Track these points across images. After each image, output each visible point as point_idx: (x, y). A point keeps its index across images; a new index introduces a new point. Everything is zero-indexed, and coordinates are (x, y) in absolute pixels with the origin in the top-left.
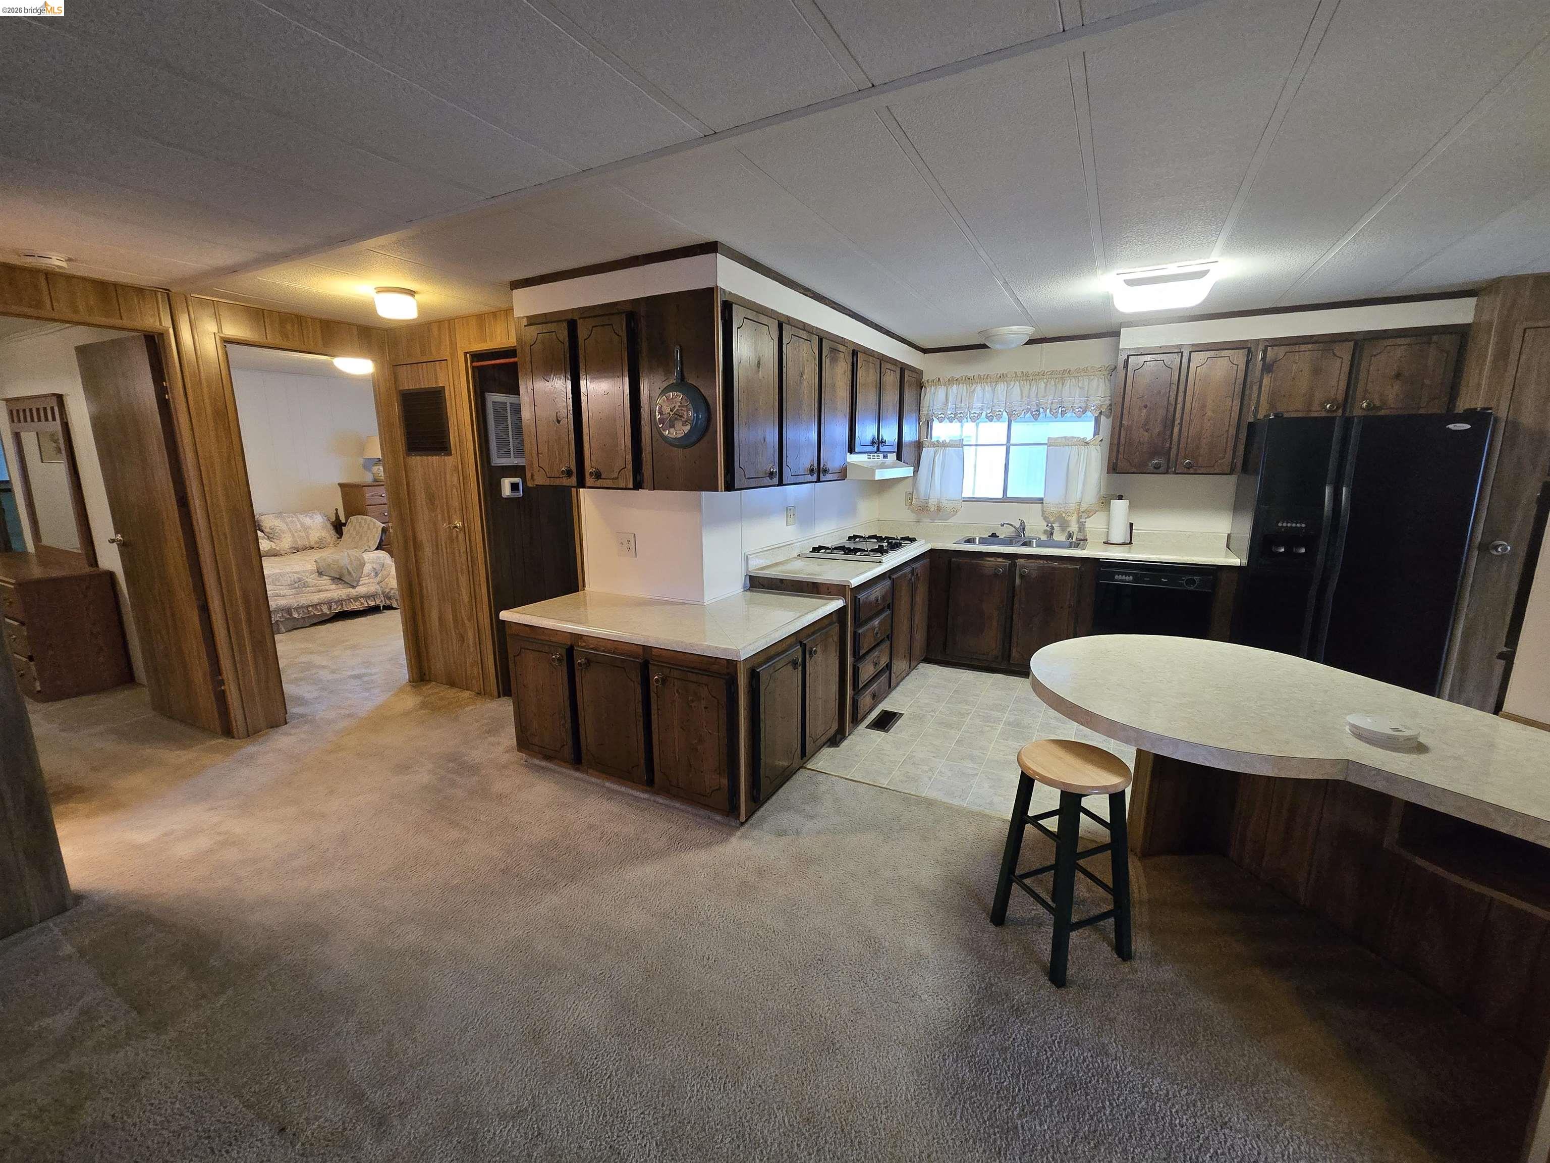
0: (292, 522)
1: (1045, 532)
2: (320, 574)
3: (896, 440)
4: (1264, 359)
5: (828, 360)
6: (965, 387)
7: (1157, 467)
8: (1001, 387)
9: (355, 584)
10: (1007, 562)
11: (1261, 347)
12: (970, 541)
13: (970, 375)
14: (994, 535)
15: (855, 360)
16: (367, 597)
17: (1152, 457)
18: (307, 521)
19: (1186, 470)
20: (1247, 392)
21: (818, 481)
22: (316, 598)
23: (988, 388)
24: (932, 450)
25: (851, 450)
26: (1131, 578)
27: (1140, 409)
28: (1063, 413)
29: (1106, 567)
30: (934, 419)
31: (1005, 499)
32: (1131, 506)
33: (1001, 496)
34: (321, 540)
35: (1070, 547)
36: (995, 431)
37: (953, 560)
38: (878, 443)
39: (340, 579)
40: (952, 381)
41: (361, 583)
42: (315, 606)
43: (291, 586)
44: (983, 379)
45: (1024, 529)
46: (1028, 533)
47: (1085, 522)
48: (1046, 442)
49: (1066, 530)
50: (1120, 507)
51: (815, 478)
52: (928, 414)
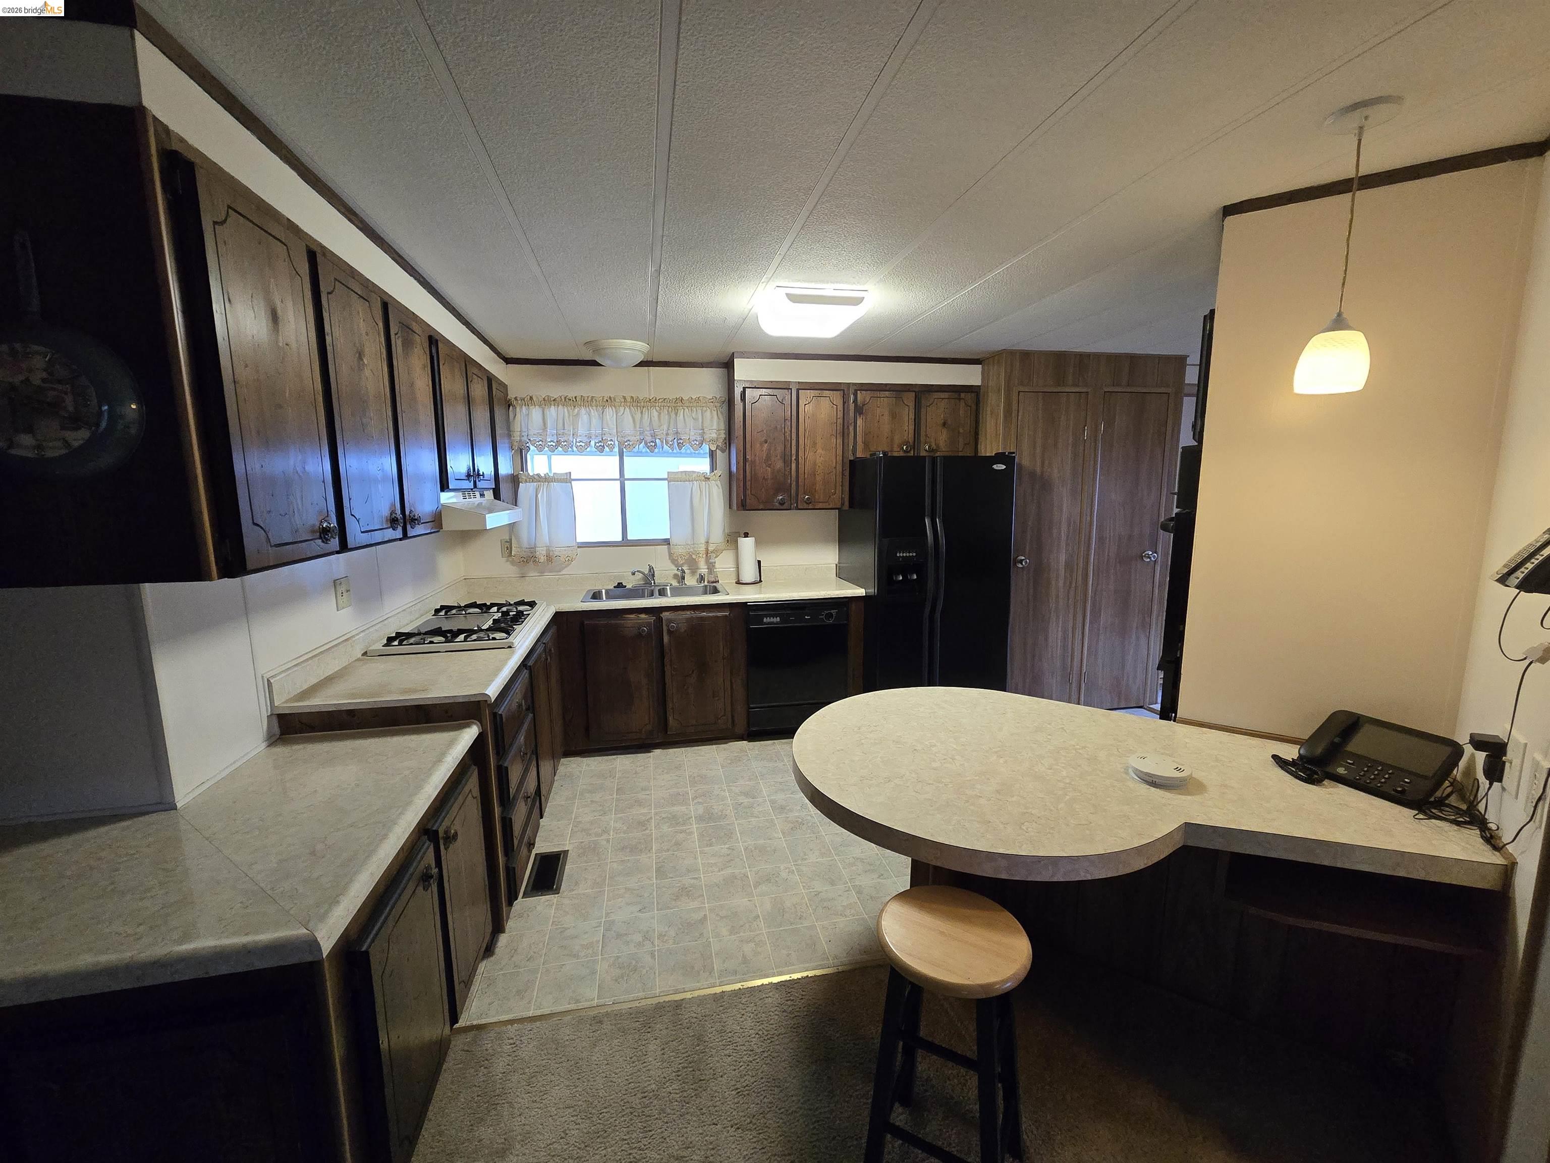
1: (676, 576)
3: (493, 473)
4: (855, 401)
5: (399, 342)
6: (566, 410)
7: (782, 503)
8: (610, 412)
10: (652, 619)
11: (852, 390)
12: (596, 596)
13: (571, 395)
14: (620, 585)
15: (434, 351)
17: (776, 494)
19: (806, 506)
20: (846, 431)
21: (405, 536)
23: (594, 413)
24: (532, 486)
25: (444, 486)
26: (778, 619)
27: (761, 444)
28: (680, 446)
29: (755, 610)
30: (532, 448)
31: (625, 542)
32: (758, 543)
33: (620, 539)
35: (705, 593)
36: (608, 464)
37: (586, 622)
38: (473, 475)
40: (548, 401)
44: (588, 402)
45: (653, 575)
46: (659, 579)
47: (715, 563)
48: (666, 477)
49: (696, 572)
50: (747, 544)
51: (399, 533)
52: (520, 441)
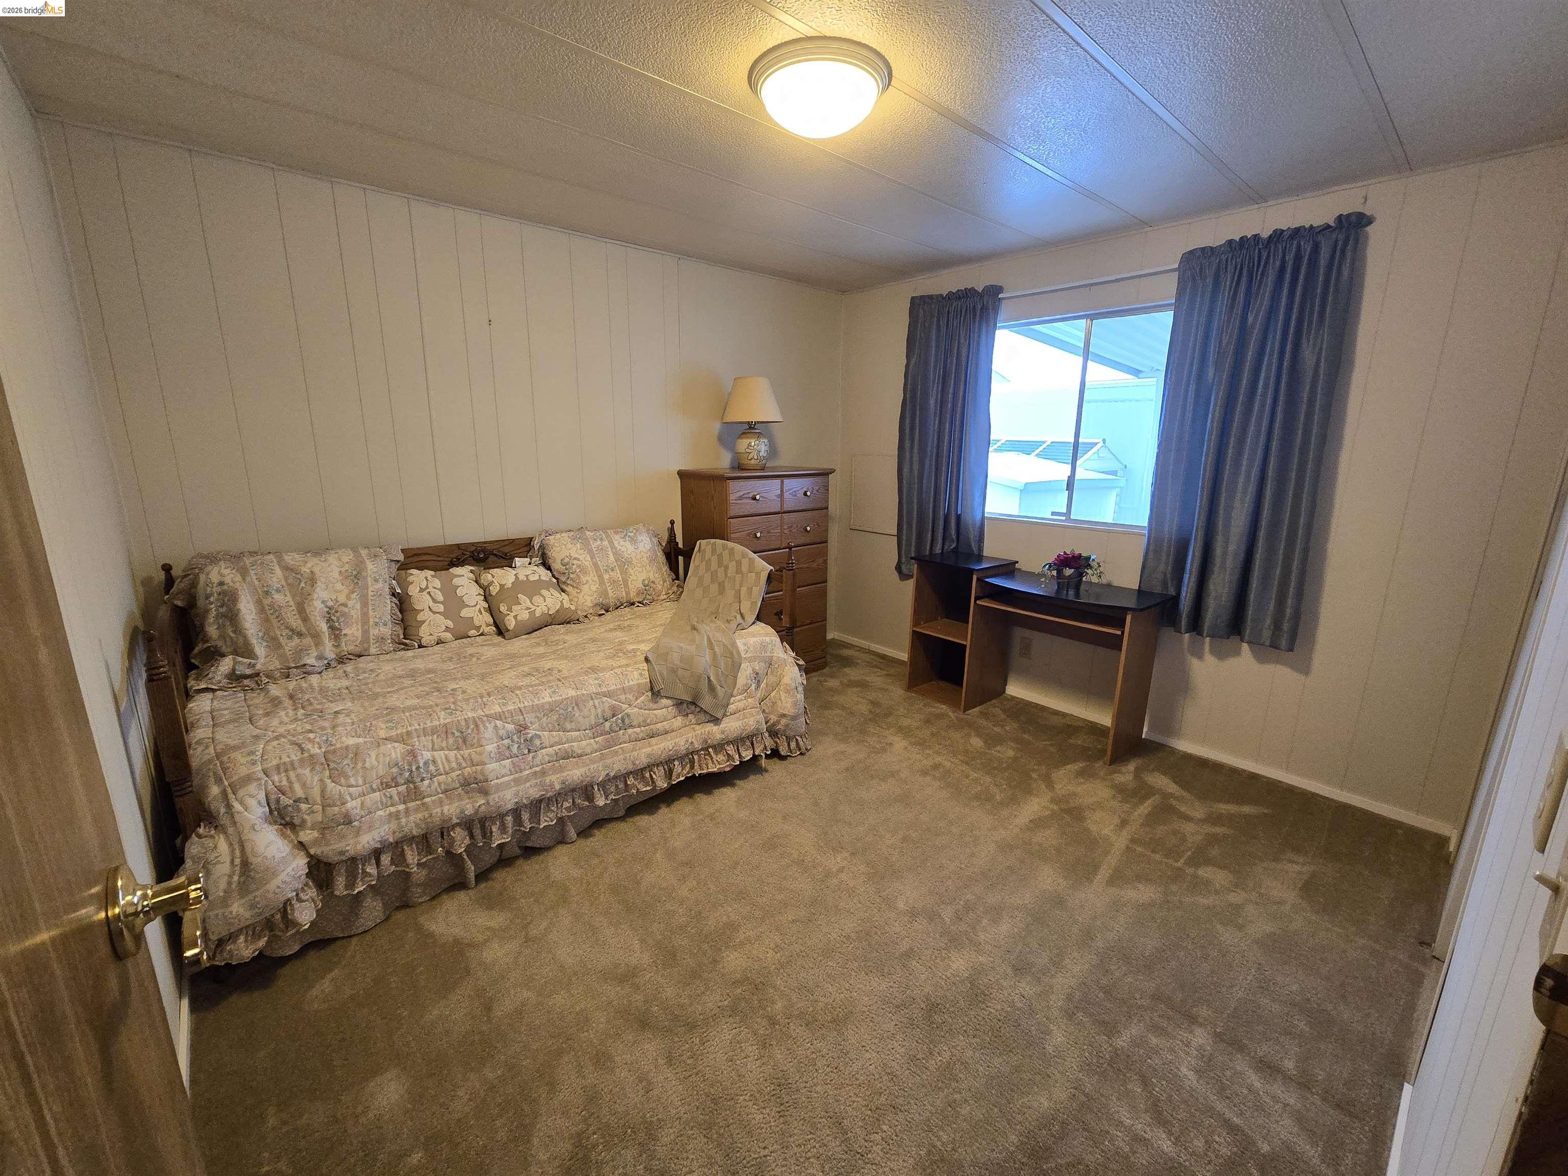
0: (601, 549)
2: (656, 694)
9: (719, 715)
16: (738, 741)
18: (626, 547)
22: (643, 754)
34: (648, 585)
39: (693, 703)
41: (732, 708)
42: (639, 773)
43: (596, 730)
